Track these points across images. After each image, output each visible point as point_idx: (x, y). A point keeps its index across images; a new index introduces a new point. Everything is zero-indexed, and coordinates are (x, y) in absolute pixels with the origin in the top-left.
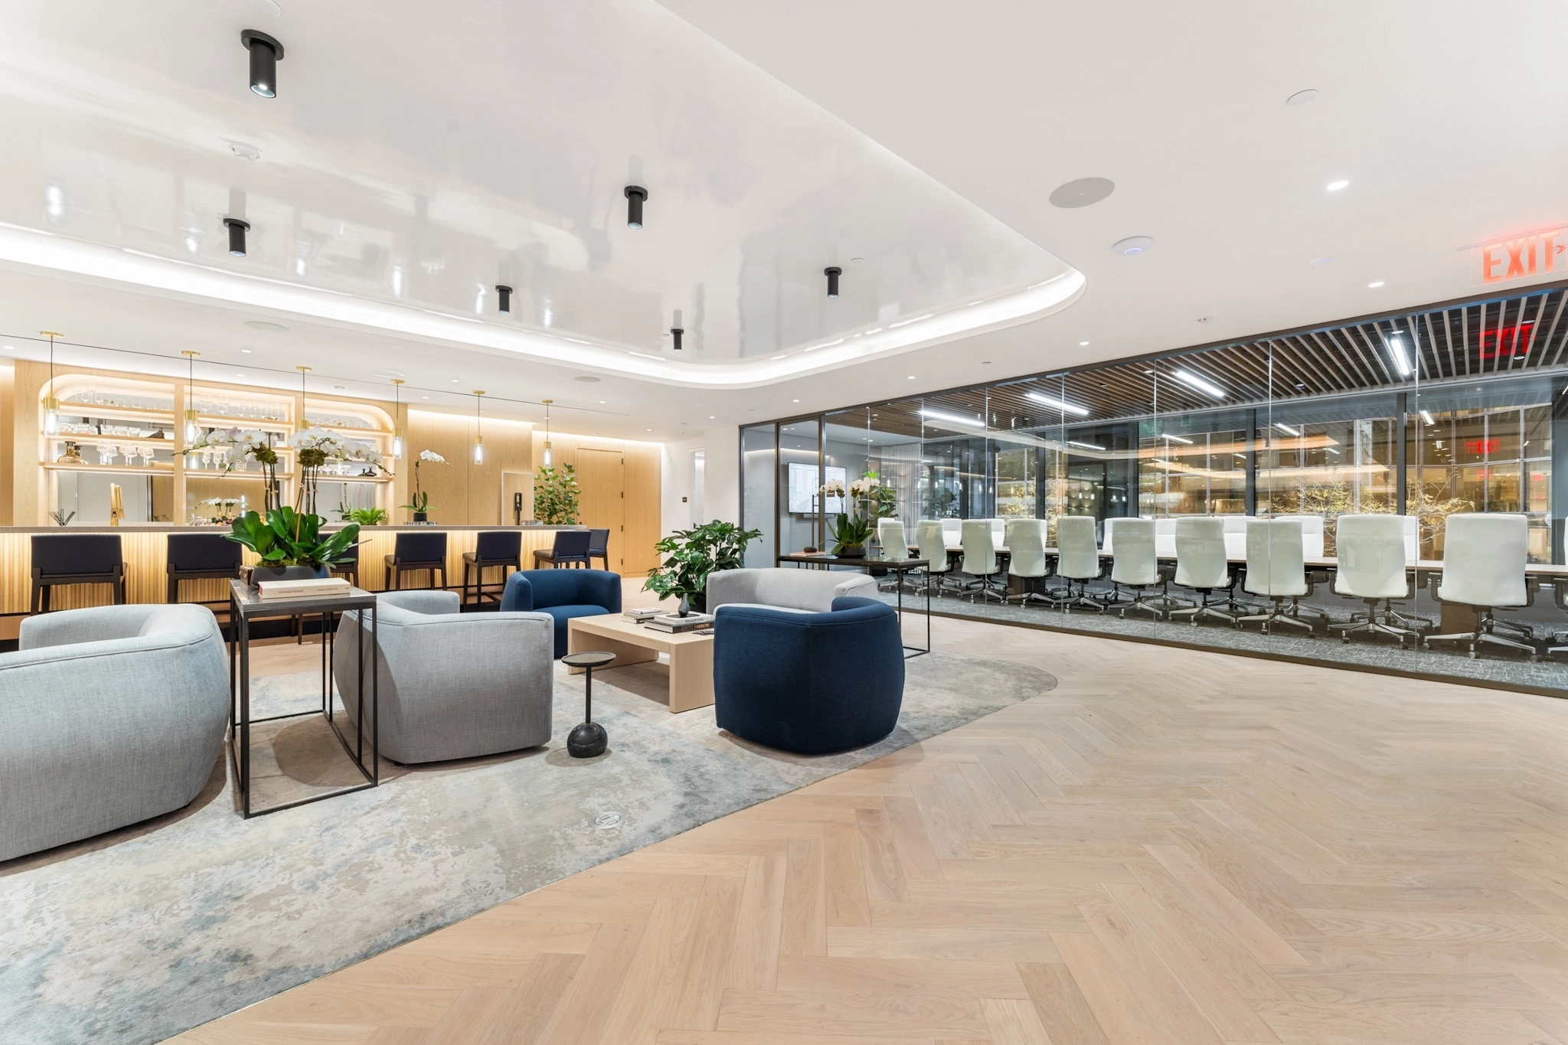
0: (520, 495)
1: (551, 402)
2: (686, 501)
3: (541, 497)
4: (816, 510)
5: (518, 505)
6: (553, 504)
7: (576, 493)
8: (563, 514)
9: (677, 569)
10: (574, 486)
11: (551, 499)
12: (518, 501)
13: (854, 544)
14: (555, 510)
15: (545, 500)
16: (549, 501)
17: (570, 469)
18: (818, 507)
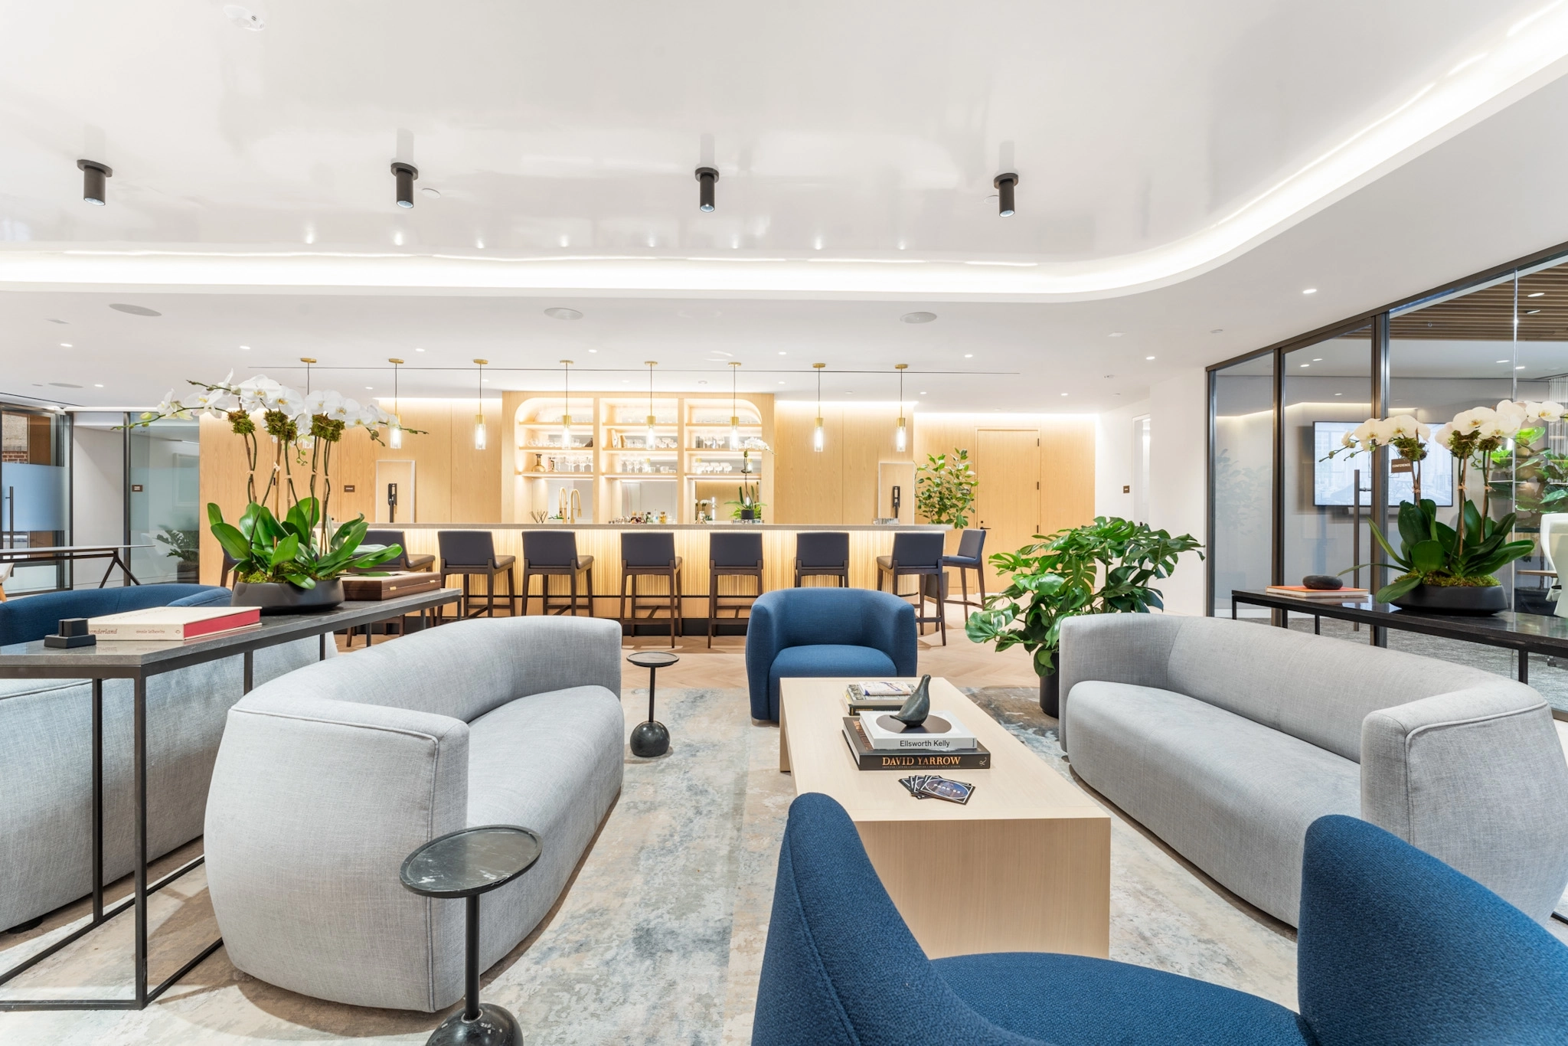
0: (899, 488)
1: (906, 366)
2: (1128, 491)
3: (928, 490)
4: (1366, 499)
5: (896, 501)
6: (941, 499)
7: (972, 485)
8: (953, 510)
9: (1025, 602)
10: (969, 476)
11: (940, 493)
12: (896, 496)
13: (1459, 579)
14: (945, 505)
15: (933, 495)
16: (938, 495)
17: (964, 455)
18: (1369, 494)
